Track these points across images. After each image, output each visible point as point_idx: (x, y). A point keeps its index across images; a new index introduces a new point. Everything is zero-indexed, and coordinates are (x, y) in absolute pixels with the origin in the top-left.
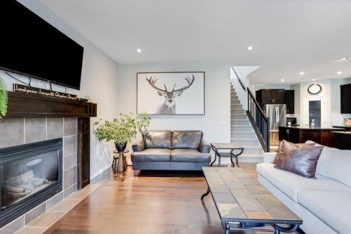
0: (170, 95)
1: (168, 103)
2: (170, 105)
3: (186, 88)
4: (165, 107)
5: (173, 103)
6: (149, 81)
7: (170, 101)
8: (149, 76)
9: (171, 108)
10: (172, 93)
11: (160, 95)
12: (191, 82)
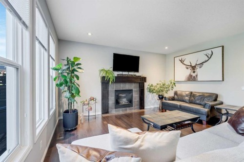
0: (193, 68)
1: (192, 74)
2: (194, 75)
3: (206, 61)
4: (191, 76)
5: (196, 73)
6: (181, 61)
7: (194, 72)
8: (180, 58)
9: (194, 77)
10: (195, 66)
11: (187, 68)
12: (210, 56)
